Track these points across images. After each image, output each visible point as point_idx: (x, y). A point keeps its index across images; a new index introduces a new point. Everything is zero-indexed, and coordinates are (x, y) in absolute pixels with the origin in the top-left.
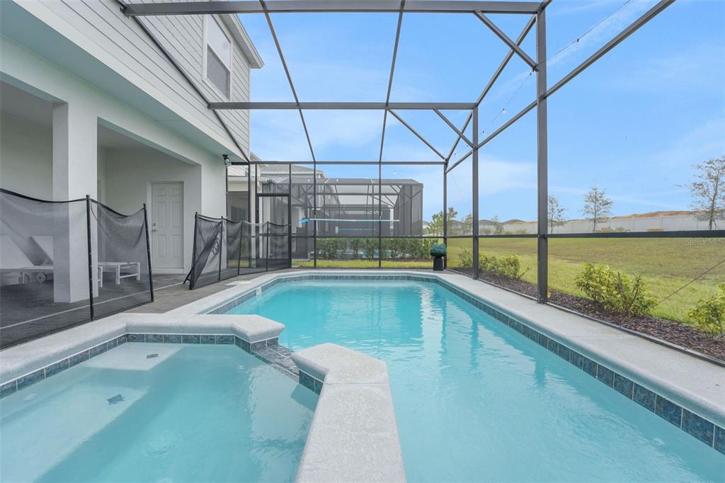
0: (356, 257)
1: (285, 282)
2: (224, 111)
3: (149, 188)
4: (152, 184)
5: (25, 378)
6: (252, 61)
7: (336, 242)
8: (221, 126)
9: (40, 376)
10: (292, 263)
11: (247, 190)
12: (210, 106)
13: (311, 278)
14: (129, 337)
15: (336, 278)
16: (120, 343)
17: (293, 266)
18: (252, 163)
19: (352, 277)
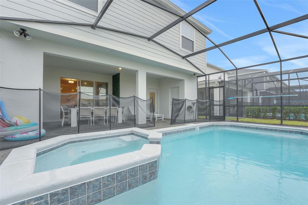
0: (273, 118)
1: (216, 126)
2: (191, 57)
3: (170, 90)
4: (171, 88)
5: (106, 137)
6: (206, 32)
7: (259, 109)
8: (189, 64)
9: (109, 137)
10: (226, 118)
11: (205, 87)
12: (184, 58)
13: (231, 126)
14: (132, 134)
15: (246, 127)
16: (130, 135)
17: (226, 120)
18: (207, 75)
19: (256, 128)
